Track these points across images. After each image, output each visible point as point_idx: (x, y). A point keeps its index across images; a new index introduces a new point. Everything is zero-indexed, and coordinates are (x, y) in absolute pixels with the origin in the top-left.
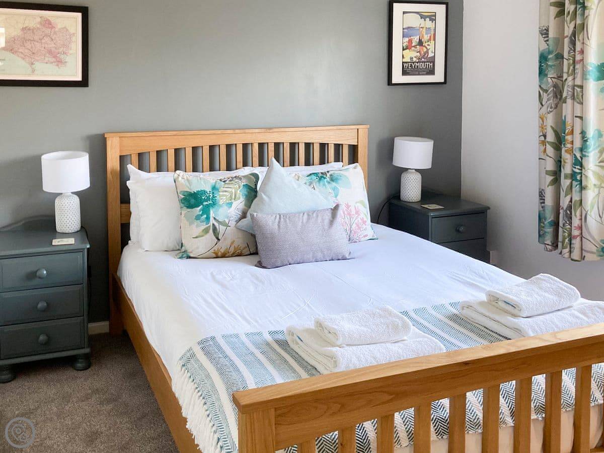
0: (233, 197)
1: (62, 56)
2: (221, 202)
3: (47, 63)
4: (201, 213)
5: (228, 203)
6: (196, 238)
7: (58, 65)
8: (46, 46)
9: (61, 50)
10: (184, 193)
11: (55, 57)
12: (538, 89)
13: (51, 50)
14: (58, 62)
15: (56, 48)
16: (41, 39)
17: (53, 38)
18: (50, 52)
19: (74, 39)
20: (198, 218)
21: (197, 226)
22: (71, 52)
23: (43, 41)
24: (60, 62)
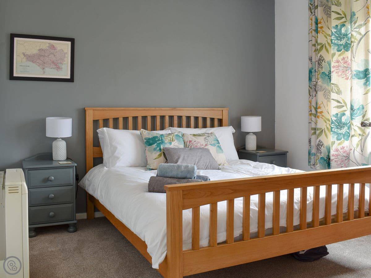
0: (171, 140)
1: (60, 65)
2: (166, 142)
3: (51, 68)
4: (156, 147)
5: (170, 143)
6: (155, 159)
7: (57, 70)
8: (51, 59)
9: (59, 62)
10: (146, 139)
11: (56, 65)
12: (308, 88)
13: (54, 61)
14: (57, 68)
15: (56, 60)
16: (48, 55)
17: (55, 55)
18: (53, 62)
19: (66, 55)
20: (155, 149)
21: (155, 154)
22: (65, 62)
23: (50, 56)
24: (59, 68)
